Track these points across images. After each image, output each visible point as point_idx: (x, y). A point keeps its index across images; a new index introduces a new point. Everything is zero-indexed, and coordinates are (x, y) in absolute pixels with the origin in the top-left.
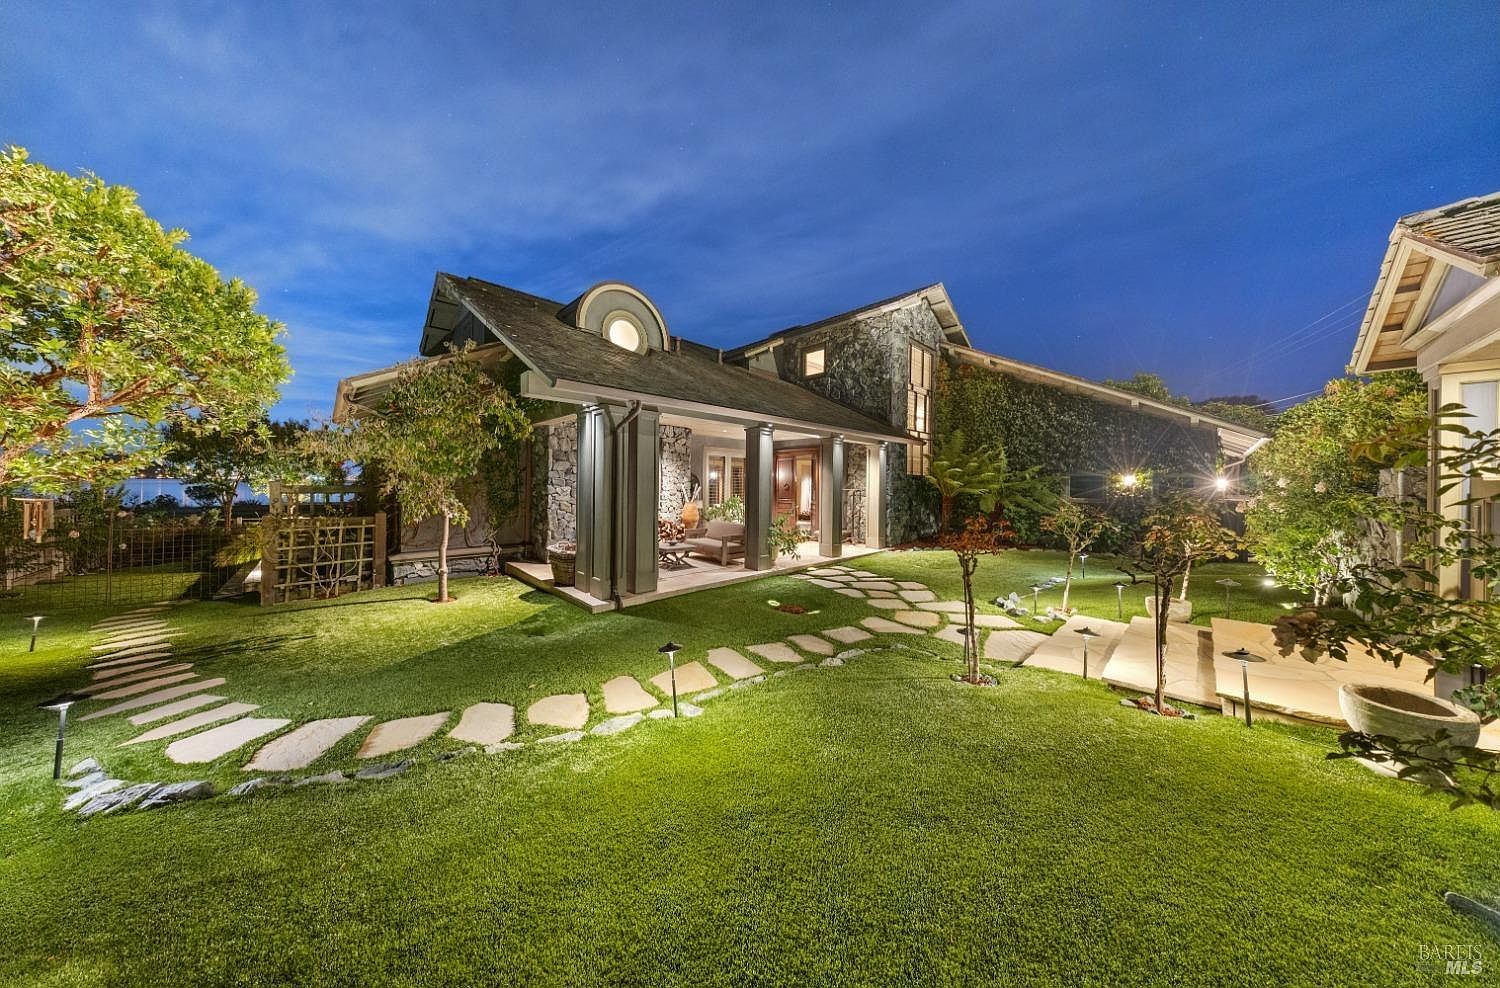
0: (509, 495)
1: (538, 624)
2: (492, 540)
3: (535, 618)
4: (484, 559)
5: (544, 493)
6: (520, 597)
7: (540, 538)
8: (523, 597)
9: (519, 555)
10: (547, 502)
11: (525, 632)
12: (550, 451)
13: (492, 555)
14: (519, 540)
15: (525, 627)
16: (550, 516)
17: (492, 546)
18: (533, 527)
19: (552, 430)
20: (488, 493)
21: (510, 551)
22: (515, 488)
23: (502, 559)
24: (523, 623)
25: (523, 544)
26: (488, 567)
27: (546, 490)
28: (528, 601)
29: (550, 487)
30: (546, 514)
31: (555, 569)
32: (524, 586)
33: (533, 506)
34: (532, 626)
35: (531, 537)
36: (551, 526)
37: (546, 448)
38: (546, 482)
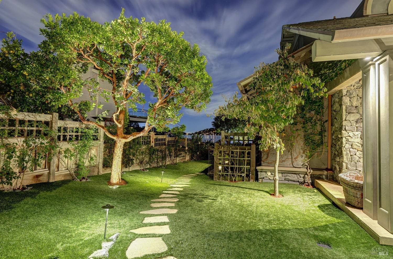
0: (317, 138)
1: (327, 234)
2: (307, 164)
3: (325, 228)
4: (302, 176)
5: (340, 136)
6: (319, 206)
7: (337, 167)
8: (321, 207)
9: (324, 177)
10: (342, 143)
11: (316, 237)
12: (344, 107)
13: (306, 174)
14: (324, 167)
15: (316, 233)
16: (344, 153)
17: (307, 168)
18: (333, 159)
19: (344, 92)
20: (305, 136)
21: (318, 173)
22: (321, 134)
23: (313, 177)
24: (316, 229)
25: (327, 170)
26: (304, 181)
27: (341, 134)
28: (323, 211)
29: (343, 132)
30: (342, 151)
31: (346, 191)
32: (324, 198)
33: (333, 145)
34: (322, 234)
35: (332, 166)
36: (345, 159)
37: (341, 105)
38: (341, 129)
